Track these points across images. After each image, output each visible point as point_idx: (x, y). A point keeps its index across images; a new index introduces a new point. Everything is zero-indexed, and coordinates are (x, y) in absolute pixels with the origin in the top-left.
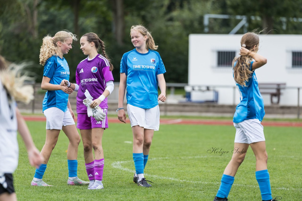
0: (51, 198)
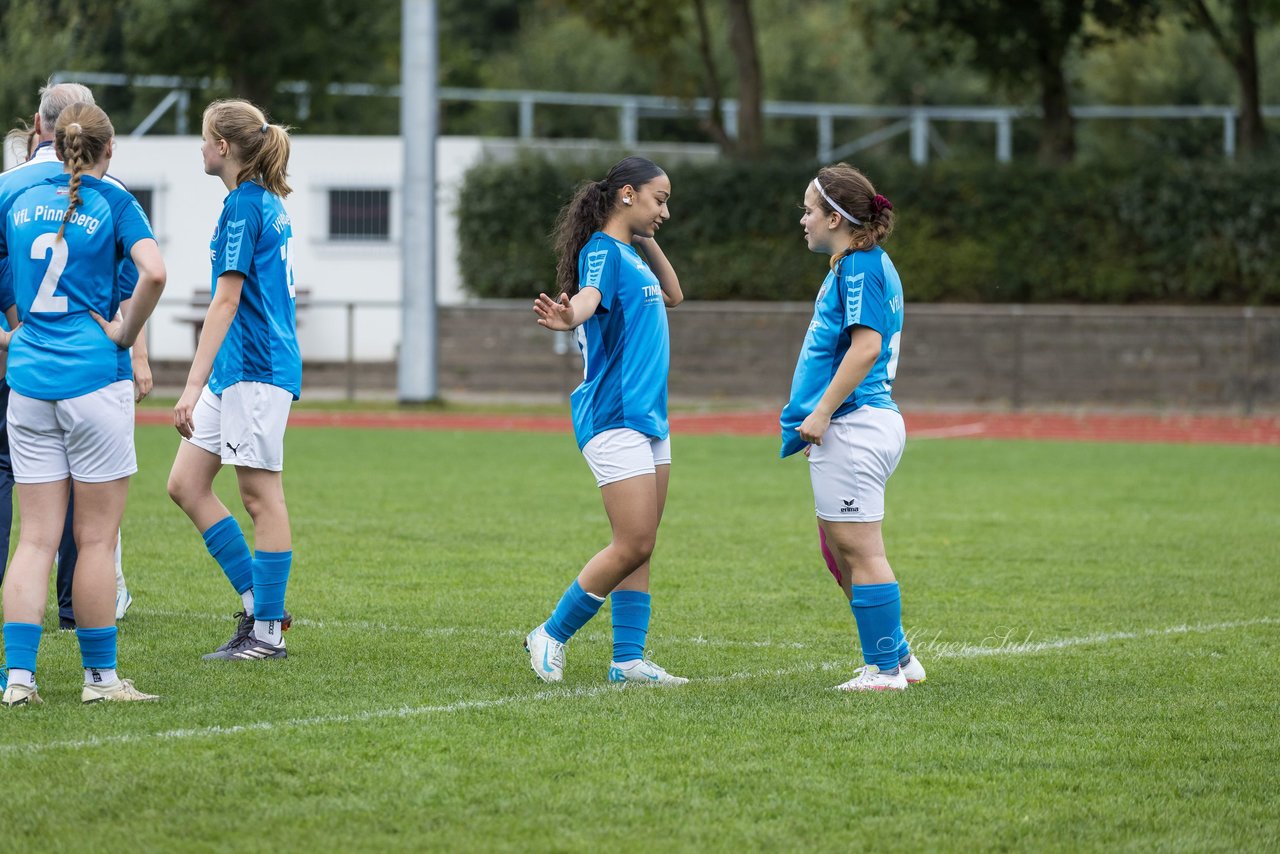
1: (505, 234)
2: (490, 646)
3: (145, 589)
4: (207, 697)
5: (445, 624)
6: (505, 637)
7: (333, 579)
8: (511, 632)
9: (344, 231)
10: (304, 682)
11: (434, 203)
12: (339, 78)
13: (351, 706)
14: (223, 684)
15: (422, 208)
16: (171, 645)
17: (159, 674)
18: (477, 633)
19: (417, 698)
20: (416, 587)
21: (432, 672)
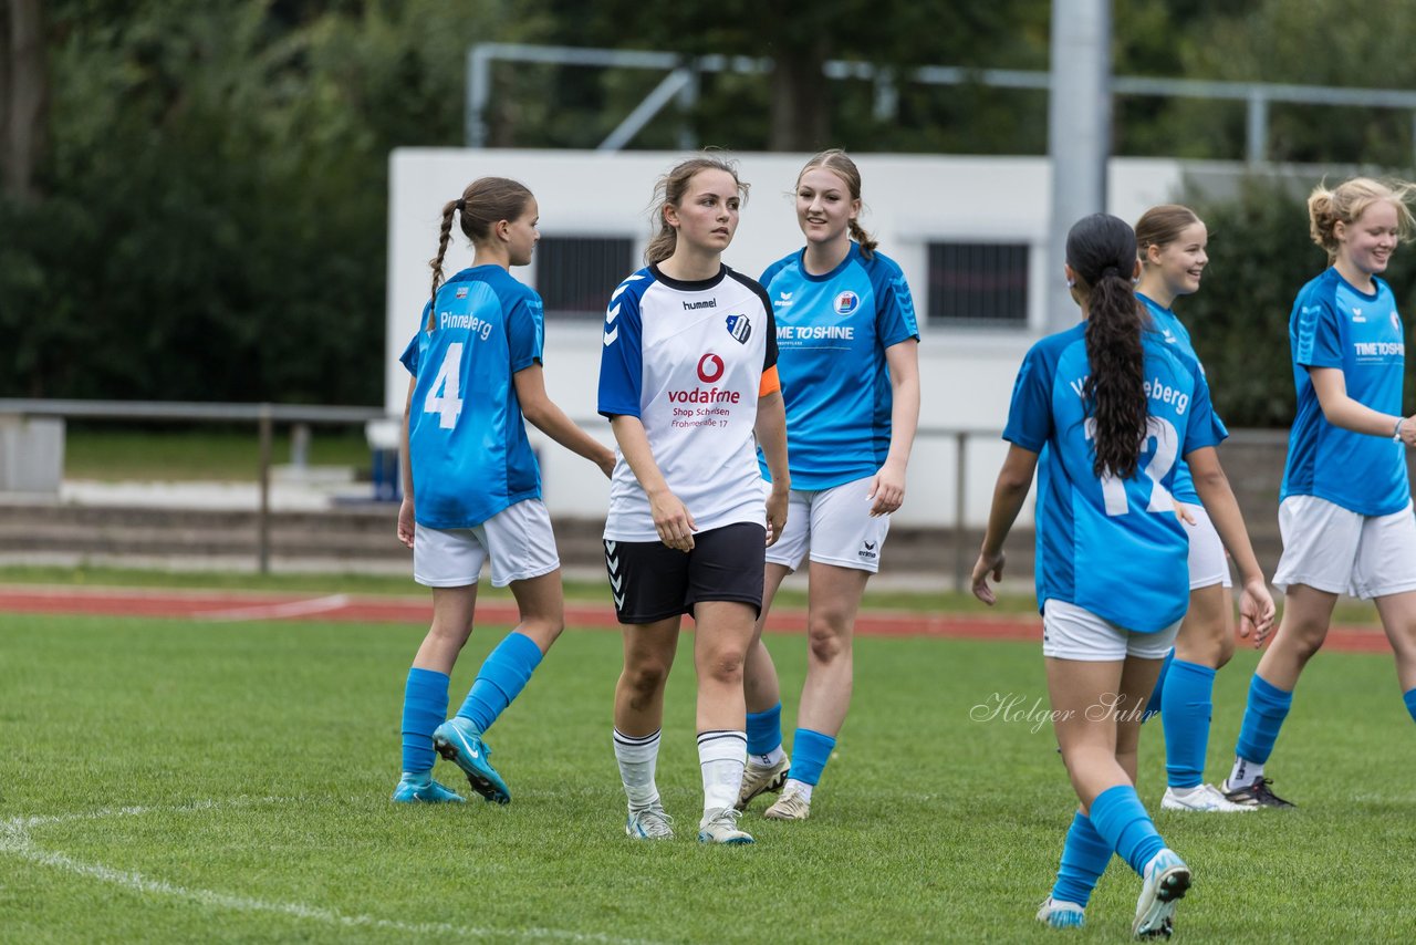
3: (617, 904)
7: (929, 891)
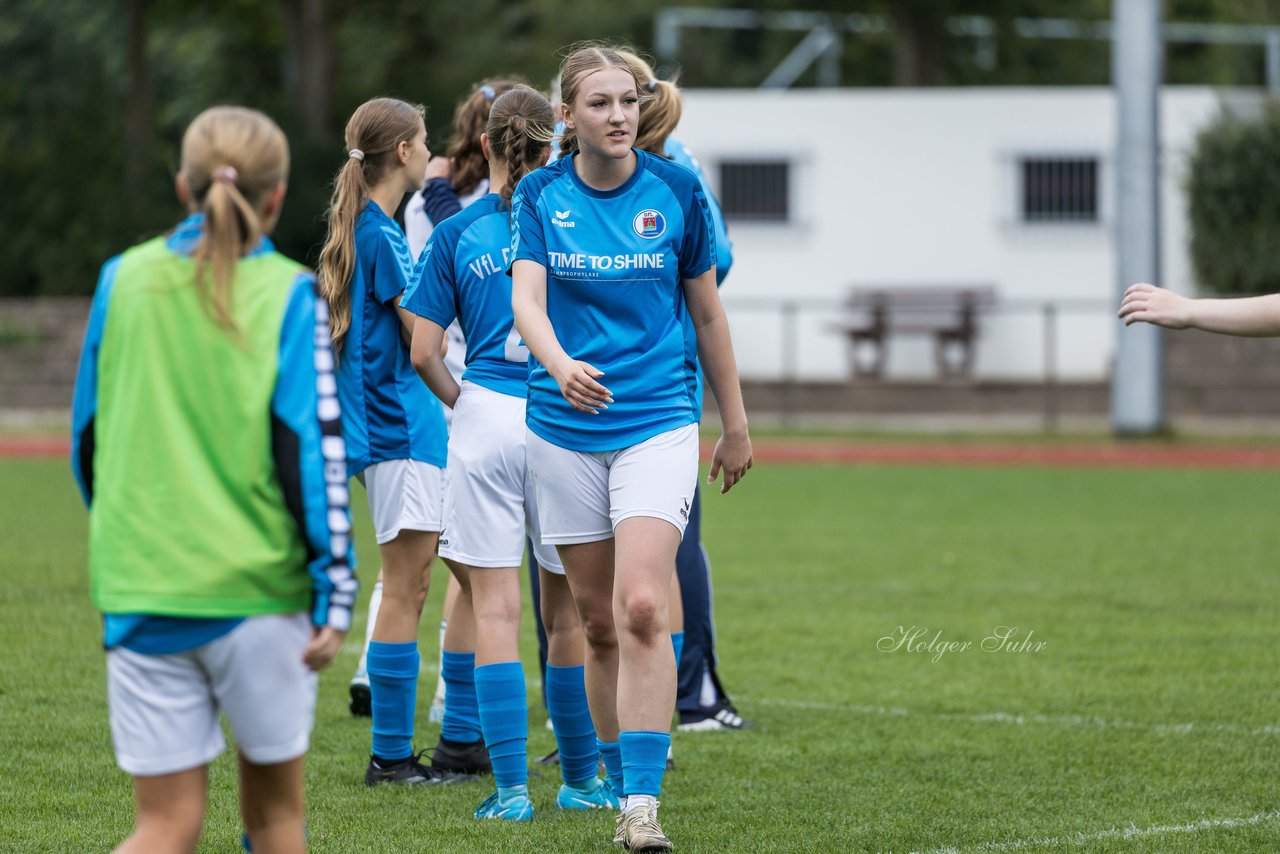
0: (54, 772)
1: (1251, 213)
2: (1241, 747)
4: (875, 813)
5: (1184, 719)
6: (1261, 735)
8: (1268, 729)
9: (1040, 209)
10: (1000, 795)
11: (1156, 171)
12: (1032, 14)
13: (1061, 826)
14: (895, 798)
15: (1141, 181)
16: (827, 748)
17: (812, 785)
18: (1222, 730)
19: (1147, 814)
20: (1143, 671)
21: (1166, 780)
